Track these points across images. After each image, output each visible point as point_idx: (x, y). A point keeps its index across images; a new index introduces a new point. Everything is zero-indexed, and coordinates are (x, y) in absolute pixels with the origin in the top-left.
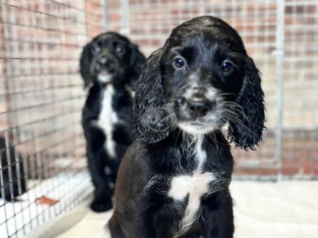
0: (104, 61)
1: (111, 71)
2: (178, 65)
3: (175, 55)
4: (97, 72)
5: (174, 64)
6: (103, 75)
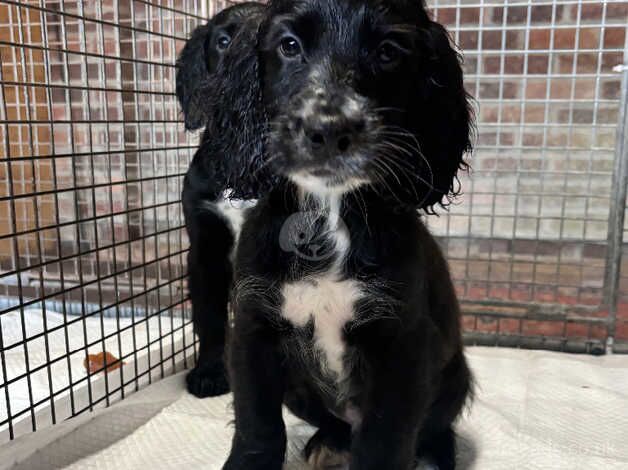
3: (281, 32)
5: (280, 50)
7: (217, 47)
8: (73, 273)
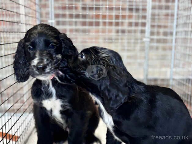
2: (30, 50)
3: (28, 45)
5: (29, 50)
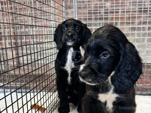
0: (70, 34)
1: (74, 40)
4: (66, 40)
6: (69, 42)
7: (63, 29)
8: (19, 82)
